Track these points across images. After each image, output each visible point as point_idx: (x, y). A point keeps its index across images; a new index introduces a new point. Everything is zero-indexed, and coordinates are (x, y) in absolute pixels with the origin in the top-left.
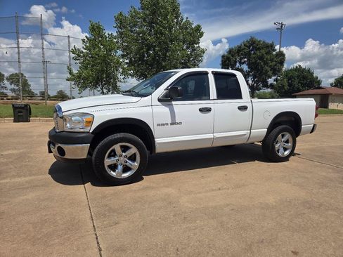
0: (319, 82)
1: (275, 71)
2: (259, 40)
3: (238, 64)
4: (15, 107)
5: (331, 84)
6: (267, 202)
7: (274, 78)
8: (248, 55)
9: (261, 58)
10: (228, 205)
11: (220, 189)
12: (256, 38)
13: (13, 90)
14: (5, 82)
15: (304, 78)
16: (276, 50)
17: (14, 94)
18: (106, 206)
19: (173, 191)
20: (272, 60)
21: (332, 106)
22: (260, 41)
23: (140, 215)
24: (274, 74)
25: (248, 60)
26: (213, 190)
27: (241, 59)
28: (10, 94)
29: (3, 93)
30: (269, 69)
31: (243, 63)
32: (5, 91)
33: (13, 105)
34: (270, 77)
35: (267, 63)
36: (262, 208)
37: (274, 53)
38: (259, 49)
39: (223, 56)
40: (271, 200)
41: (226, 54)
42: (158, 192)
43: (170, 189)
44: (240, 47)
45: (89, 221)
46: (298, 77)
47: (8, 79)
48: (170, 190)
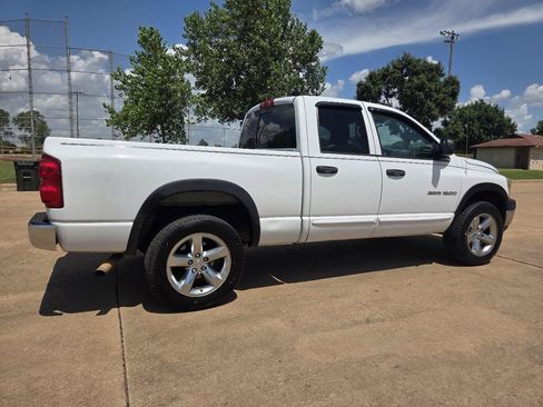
0: (513, 128)
1: (444, 109)
2: (417, 58)
3: (383, 98)
4: (18, 166)
5: (533, 131)
6: (460, 349)
7: (441, 119)
8: (399, 82)
9: (421, 88)
10: (387, 356)
11: (368, 321)
12: (412, 55)
13: (24, 139)
14: (12, 125)
15: (489, 120)
16: (443, 75)
17: (24, 145)
18: (156, 357)
19: (282, 325)
20: (438, 92)
21: (535, 165)
22: (419, 61)
23: (219, 381)
24: (443, 113)
25: (400, 90)
26: (356, 323)
27: (388, 89)
28: (20, 145)
29: (8, 143)
30: (433, 106)
31: (391, 97)
32: (10, 140)
33: (15, 163)
34: (435, 119)
35: (431, 96)
36: (454, 364)
37: (442, 79)
38: (417, 73)
39: (359, 85)
40: (467, 345)
41: (364, 80)
42: (255, 328)
43: (277, 321)
44: (387, 70)
45: (120, 392)
46: (479, 118)
47: (16, 121)
48: (276, 323)
